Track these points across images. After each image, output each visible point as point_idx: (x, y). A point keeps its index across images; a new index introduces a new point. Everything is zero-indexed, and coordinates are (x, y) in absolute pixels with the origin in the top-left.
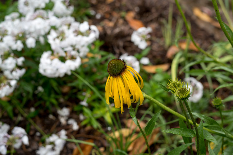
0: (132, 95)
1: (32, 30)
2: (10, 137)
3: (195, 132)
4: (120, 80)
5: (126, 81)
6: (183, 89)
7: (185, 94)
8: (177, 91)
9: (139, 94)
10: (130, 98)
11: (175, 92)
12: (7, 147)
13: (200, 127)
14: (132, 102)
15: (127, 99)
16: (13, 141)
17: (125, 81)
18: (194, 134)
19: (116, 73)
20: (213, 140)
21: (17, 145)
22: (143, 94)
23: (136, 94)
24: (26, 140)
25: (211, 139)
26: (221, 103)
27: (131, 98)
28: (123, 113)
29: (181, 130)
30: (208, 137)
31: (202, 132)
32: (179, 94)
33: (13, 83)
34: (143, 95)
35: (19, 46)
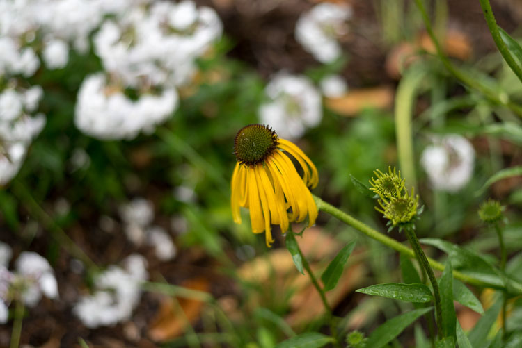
0: (291, 207)
1: (58, 24)
2: (14, 279)
3: (432, 290)
4: (262, 172)
5: (276, 176)
6: (402, 200)
7: (405, 214)
8: (389, 205)
9: (306, 203)
10: (285, 213)
11: (385, 208)
12: (9, 304)
13: (445, 276)
14: (292, 220)
15: (278, 214)
16: (21, 288)
17: (273, 175)
18: (431, 294)
19: (255, 158)
20: (475, 305)
21: (30, 297)
22: (315, 201)
23: (301, 204)
24: (50, 286)
25: (471, 303)
26: (498, 213)
27: (289, 211)
28: (270, 244)
29: (399, 287)
30: (464, 296)
31: (451, 286)
32: (393, 212)
33: (17, 152)
34: (316, 204)
35: (27, 63)
